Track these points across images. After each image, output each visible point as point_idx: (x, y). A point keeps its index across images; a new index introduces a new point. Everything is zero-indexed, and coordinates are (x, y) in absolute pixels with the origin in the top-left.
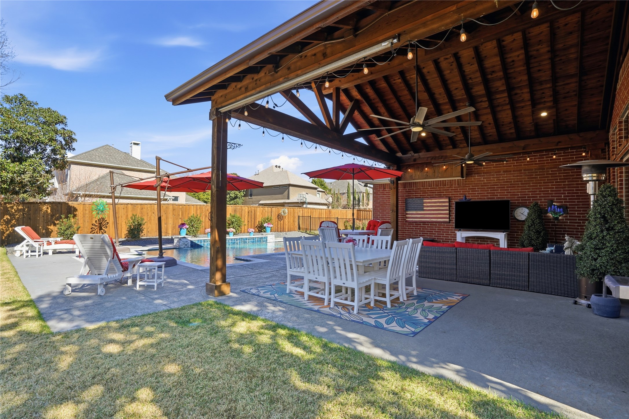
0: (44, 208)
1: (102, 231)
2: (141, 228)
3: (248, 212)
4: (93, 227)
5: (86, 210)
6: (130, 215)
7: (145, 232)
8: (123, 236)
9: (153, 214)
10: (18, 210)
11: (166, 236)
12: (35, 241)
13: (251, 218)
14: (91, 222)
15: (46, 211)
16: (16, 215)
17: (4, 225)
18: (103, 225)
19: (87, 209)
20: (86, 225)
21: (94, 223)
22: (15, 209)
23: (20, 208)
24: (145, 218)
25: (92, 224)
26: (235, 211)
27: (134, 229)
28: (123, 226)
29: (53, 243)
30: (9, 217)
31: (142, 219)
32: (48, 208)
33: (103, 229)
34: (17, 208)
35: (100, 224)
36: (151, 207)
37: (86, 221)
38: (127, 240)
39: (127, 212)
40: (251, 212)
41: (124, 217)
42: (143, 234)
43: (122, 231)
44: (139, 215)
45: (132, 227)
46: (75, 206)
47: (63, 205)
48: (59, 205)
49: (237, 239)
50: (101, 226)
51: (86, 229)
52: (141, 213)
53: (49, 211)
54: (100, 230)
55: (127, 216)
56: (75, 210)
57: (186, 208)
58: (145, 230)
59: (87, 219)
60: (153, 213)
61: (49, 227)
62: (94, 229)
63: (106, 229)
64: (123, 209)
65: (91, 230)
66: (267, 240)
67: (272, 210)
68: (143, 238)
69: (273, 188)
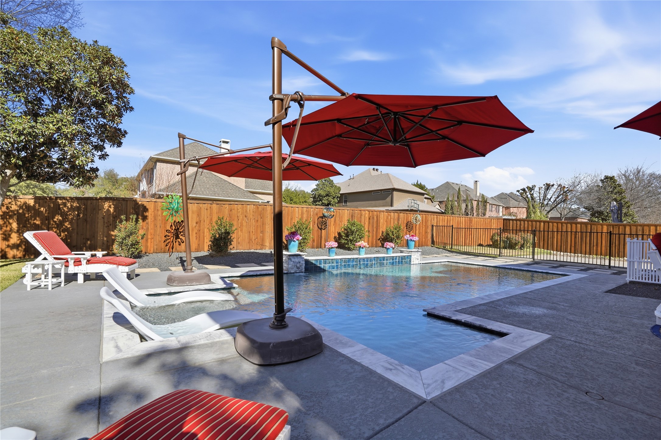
0: (106, 205)
1: (179, 240)
2: (229, 237)
3: (369, 219)
4: (168, 234)
5: (158, 210)
6: (215, 219)
7: (234, 243)
8: (206, 248)
9: (245, 218)
10: (72, 209)
11: (261, 249)
12: (55, 258)
13: (373, 226)
14: (165, 227)
15: (108, 210)
16: (70, 214)
17: (55, 228)
18: (180, 232)
19: (159, 208)
20: (158, 233)
21: (169, 228)
22: (68, 207)
23: (75, 205)
24: (235, 223)
25: (167, 231)
26: (352, 216)
27: (220, 238)
28: (205, 234)
29: (84, 262)
30: (60, 218)
31: (231, 225)
32: (110, 207)
33: (181, 237)
34: (71, 206)
35: (177, 231)
36: (243, 207)
37: (158, 226)
38: (210, 254)
39: (211, 214)
40: (373, 218)
41: (207, 221)
42: (231, 247)
43: (204, 242)
44: (226, 219)
45: (217, 236)
46: (146, 204)
47: (128, 202)
48: (124, 203)
49: (371, 259)
50: (177, 233)
51: (158, 237)
52: (230, 216)
53: (112, 210)
54: (176, 239)
55: (211, 220)
56: (145, 209)
57: (288, 210)
58: (235, 240)
59: (159, 223)
60: (246, 216)
61: (112, 233)
62: (168, 238)
63: (183, 238)
64: (206, 211)
65: (164, 239)
66: (410, 261)
67: (399, 216)
68: (232, 251)
69: (373, 193)
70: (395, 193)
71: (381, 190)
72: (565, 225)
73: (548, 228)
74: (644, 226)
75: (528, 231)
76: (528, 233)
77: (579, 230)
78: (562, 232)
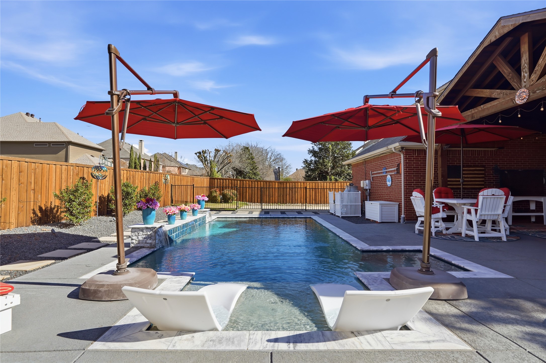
66: (206, 220)
69: (35, 145)
70: (71, 147)
71: (49, 143)
72: (254, 182)
73: (243, 185)
74: (296, 182)
75: (229, 187)
76: (229, 189)
77: (277, 187)
78: (252, 187)
